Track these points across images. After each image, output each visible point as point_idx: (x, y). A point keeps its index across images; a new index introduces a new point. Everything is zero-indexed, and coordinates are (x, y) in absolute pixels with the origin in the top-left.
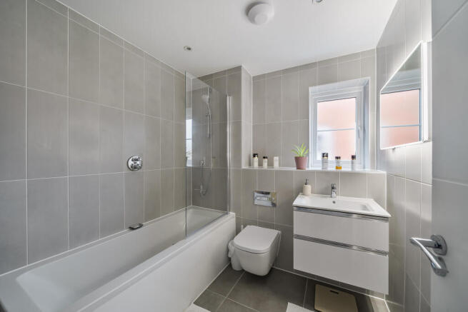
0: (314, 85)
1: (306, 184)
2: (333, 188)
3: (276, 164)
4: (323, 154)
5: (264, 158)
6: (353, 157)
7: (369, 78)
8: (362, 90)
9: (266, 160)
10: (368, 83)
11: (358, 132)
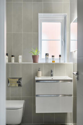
0: (41, 12)
1: (39, 71)
2: (52, 72)
3: (20, 61)
4: (46, 54)
5: (12, 56)
6: (60, 56)
7: (67, 14)
8: (64, 19)
9: (13, 58)
10: (66, 16)
11: (62, 42)
